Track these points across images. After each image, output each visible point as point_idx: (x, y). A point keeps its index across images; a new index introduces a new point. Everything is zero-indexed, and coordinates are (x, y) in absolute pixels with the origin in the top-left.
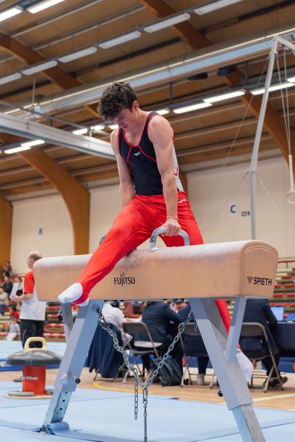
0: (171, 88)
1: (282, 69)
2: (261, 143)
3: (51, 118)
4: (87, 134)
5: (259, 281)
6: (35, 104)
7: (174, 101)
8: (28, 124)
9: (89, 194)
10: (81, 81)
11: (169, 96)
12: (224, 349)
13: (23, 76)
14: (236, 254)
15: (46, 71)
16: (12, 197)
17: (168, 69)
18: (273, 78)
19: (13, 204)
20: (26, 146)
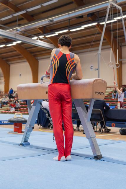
0: (69, 21)
1: (112, 15)
2: (103, 43)
3: (24, 33)
4: (37, 39)
5: (99, 93)
6: (18, 27)
7: (70, 27)
8: (15, 35)
9: (38, 62)
10: (35, 19)
11: (68, 25)
13: (13, 16)
14: (91, 83)
15: (21, 15)
16: (10, 63)
17: (68, 14)
18: (108, 18)
19: (10, 65)
20: (14, 43)
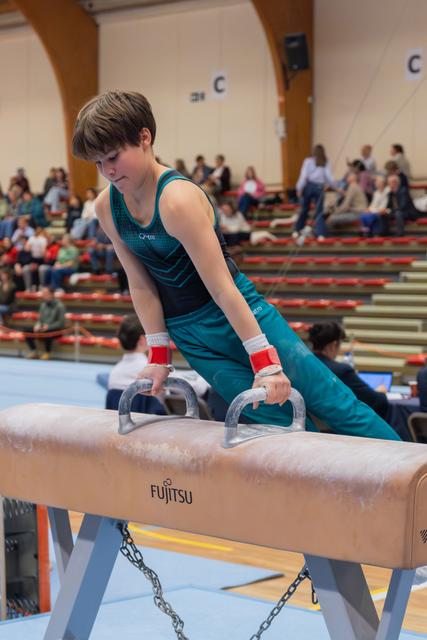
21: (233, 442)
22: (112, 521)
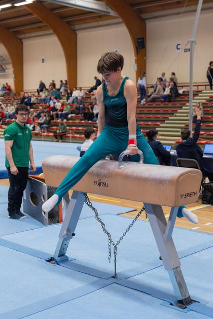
5: (188, 195)
9: (76, 34)
12: (164, 233)
14: (173, 181)
16: (22, 36)
20: (29, 1)
21: (121, 167)
22: (82, 193)
